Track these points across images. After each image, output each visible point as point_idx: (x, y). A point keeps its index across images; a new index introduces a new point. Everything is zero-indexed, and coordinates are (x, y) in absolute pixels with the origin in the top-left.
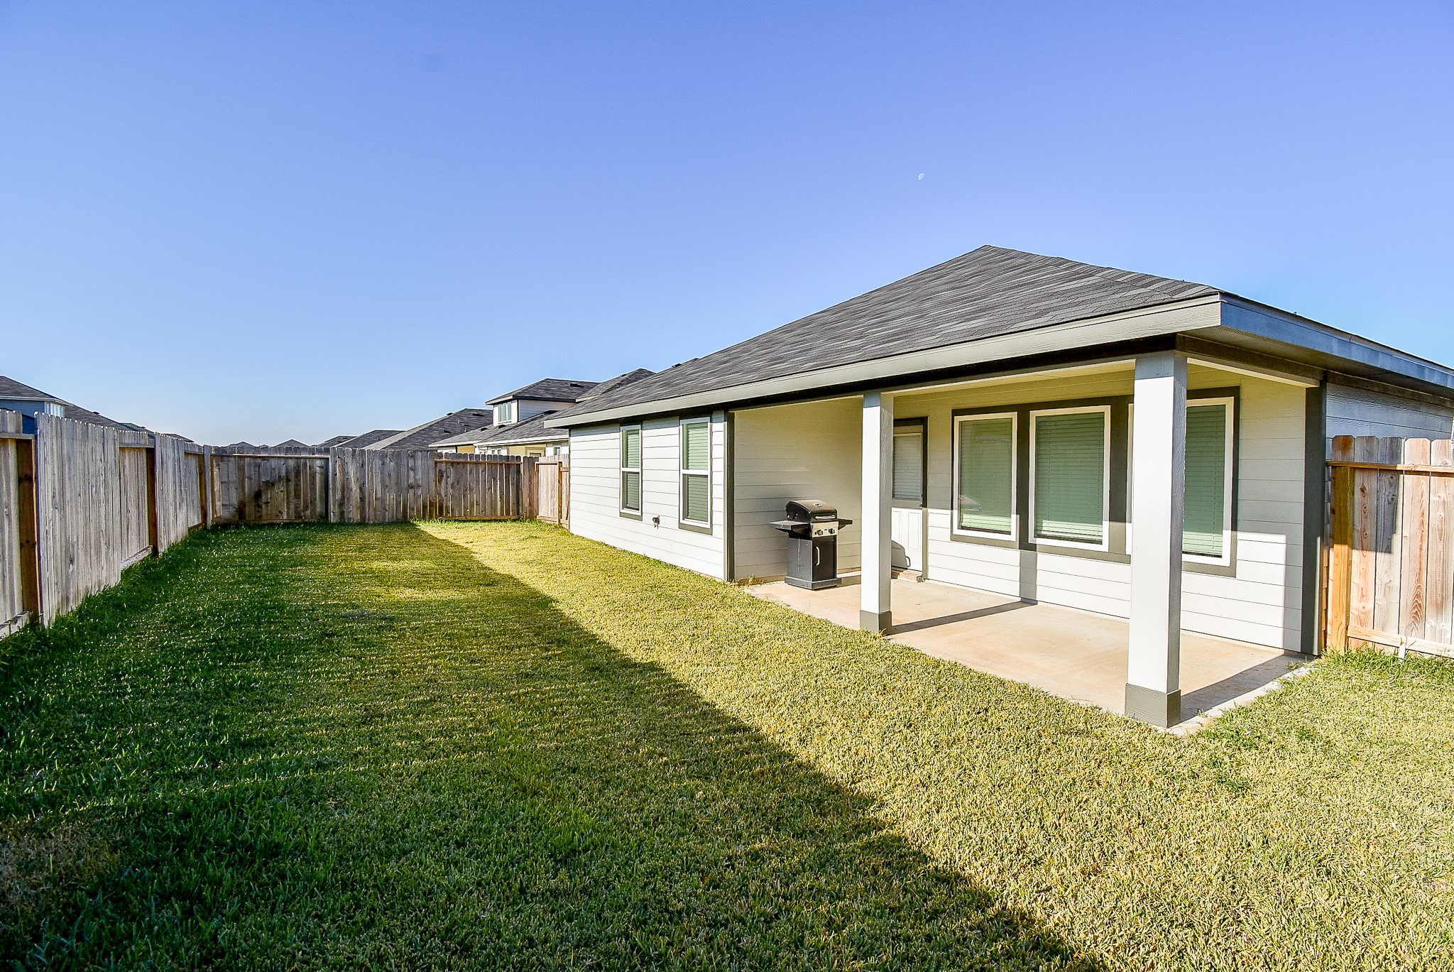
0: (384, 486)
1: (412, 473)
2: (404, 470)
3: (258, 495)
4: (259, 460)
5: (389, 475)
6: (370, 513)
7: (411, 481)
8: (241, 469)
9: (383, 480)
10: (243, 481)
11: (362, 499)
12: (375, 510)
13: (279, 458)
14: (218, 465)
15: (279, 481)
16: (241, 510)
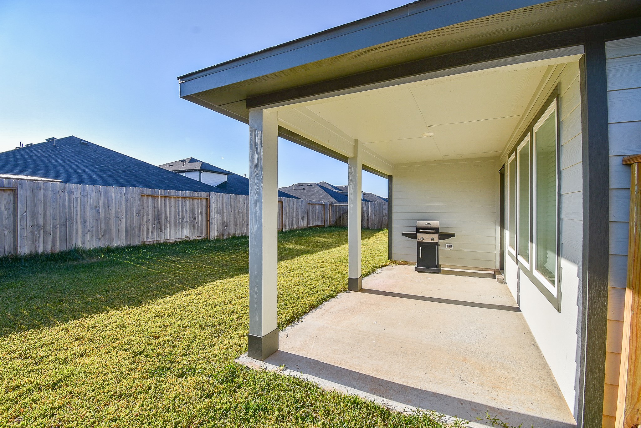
0: (375, 216)
1: (384, 210)
2: (381, 209)
3: (340, 217)
4: (341, 206)
5: (377, 211)
6: (370, 225)
7: (384, 214)
8: (336, 209)
9: (374, 214)
10: (337, 212)
11: (368, 220)
12: (372, 224)
13: (346, 205)
14: (331, 208)
15: (346, 213)
16: (336, 222)
